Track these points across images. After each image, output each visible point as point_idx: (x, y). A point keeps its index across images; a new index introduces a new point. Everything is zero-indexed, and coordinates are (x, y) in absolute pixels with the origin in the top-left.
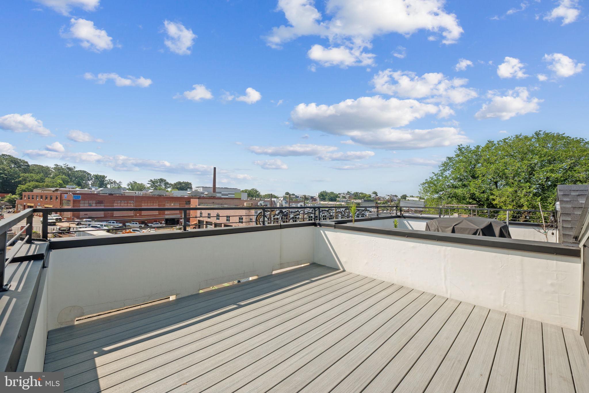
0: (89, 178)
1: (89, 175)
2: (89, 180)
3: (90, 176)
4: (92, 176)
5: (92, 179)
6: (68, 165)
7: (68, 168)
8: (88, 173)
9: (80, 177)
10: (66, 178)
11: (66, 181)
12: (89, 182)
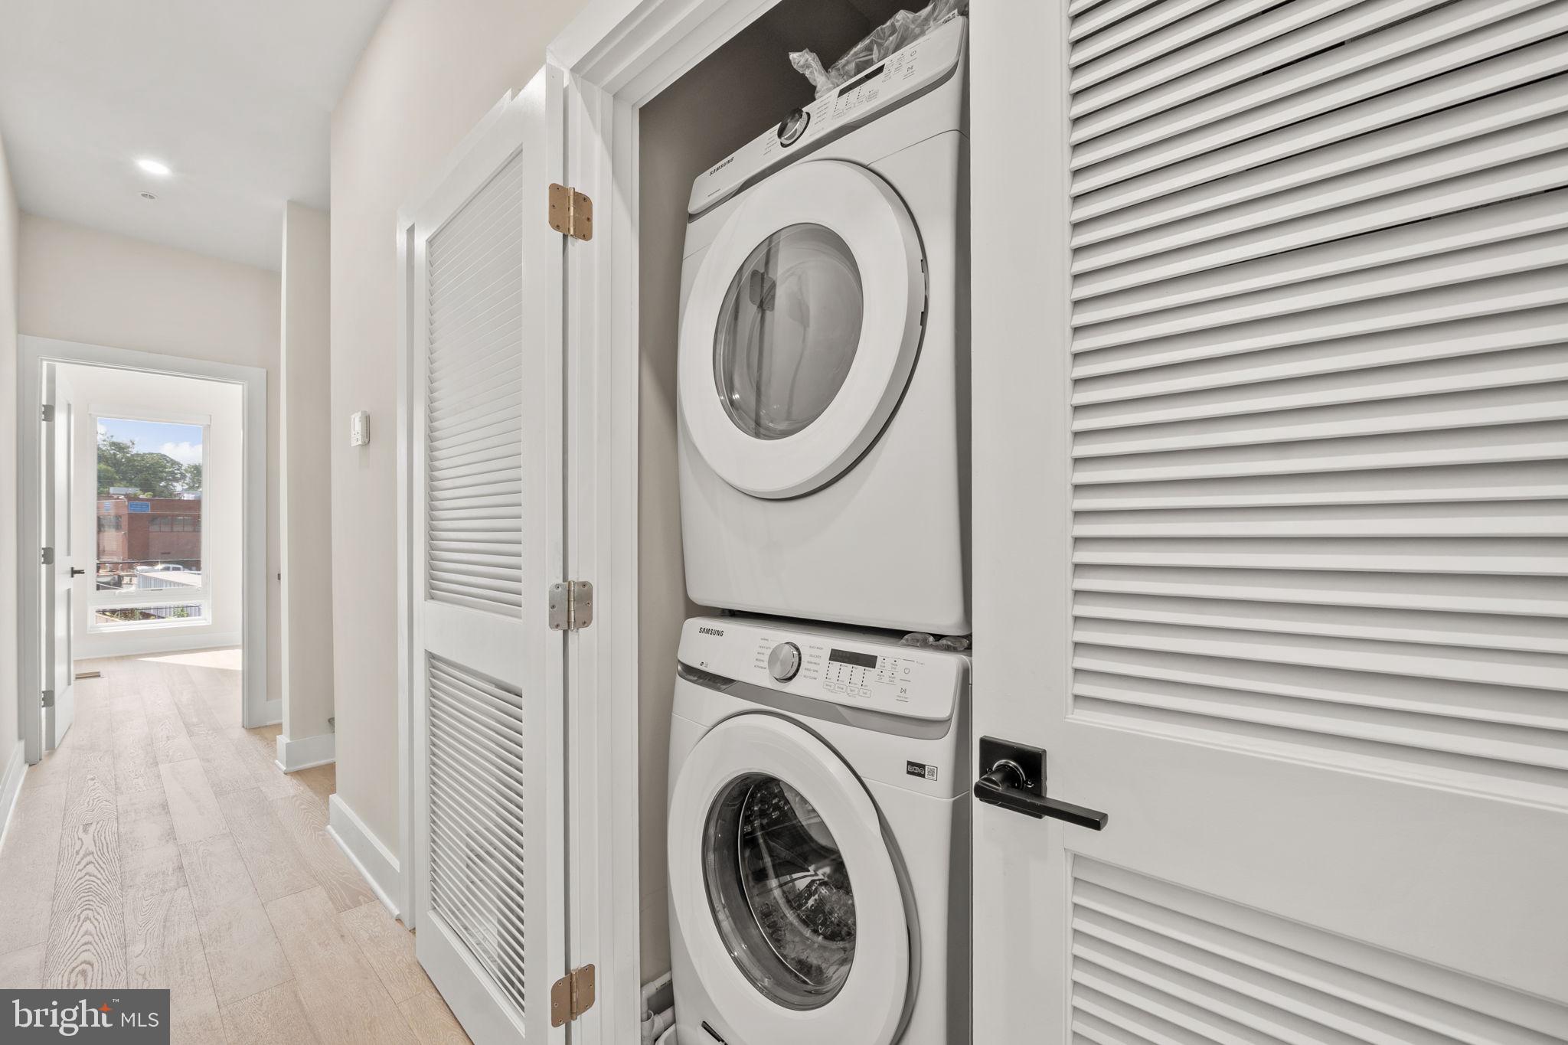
0: (176, 474)
1: (177, 467)
2: (177, 480)
3: (178, 470)
4: (183, 468)
5: (183, 477)
6: (112, 436)
7: (113, 444)
8: (172, 460)
9: (149, 468)
10: (108, 471)
11: (108, 478)
12: (175, 484)
